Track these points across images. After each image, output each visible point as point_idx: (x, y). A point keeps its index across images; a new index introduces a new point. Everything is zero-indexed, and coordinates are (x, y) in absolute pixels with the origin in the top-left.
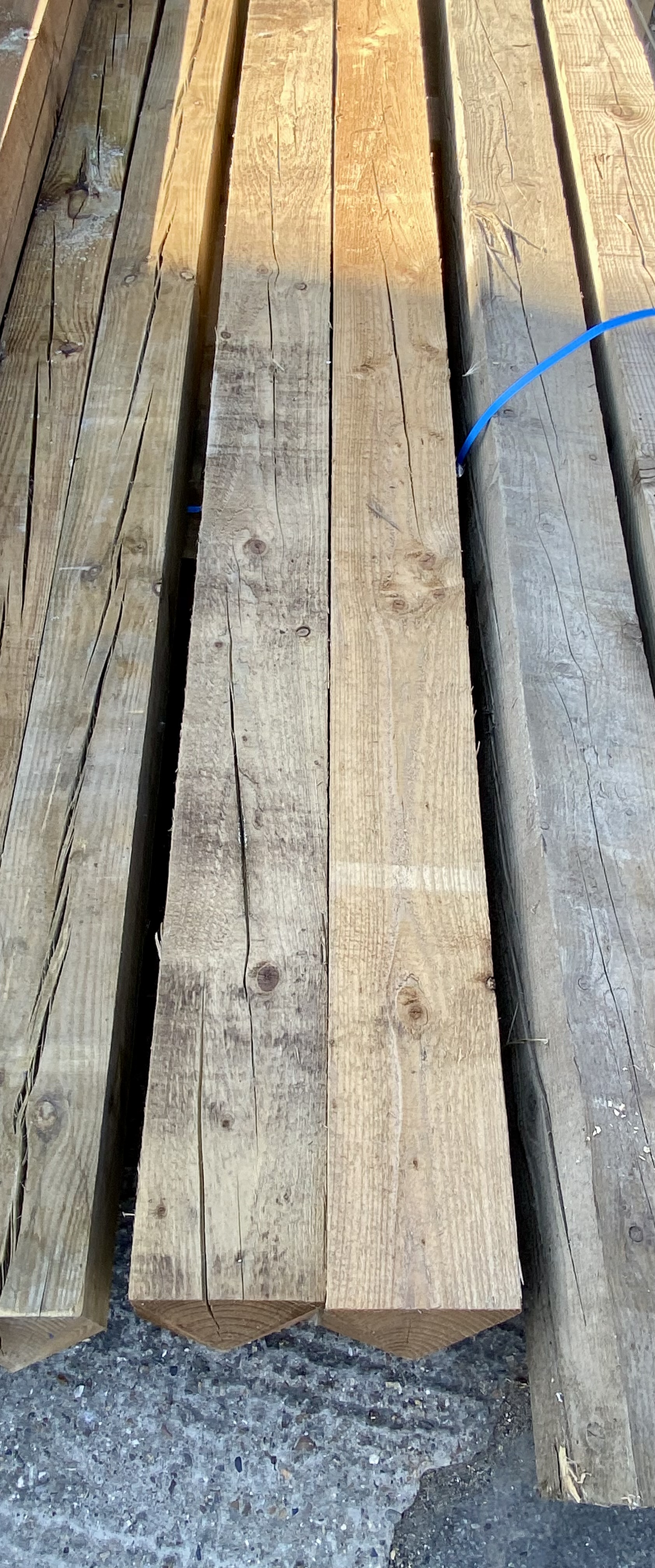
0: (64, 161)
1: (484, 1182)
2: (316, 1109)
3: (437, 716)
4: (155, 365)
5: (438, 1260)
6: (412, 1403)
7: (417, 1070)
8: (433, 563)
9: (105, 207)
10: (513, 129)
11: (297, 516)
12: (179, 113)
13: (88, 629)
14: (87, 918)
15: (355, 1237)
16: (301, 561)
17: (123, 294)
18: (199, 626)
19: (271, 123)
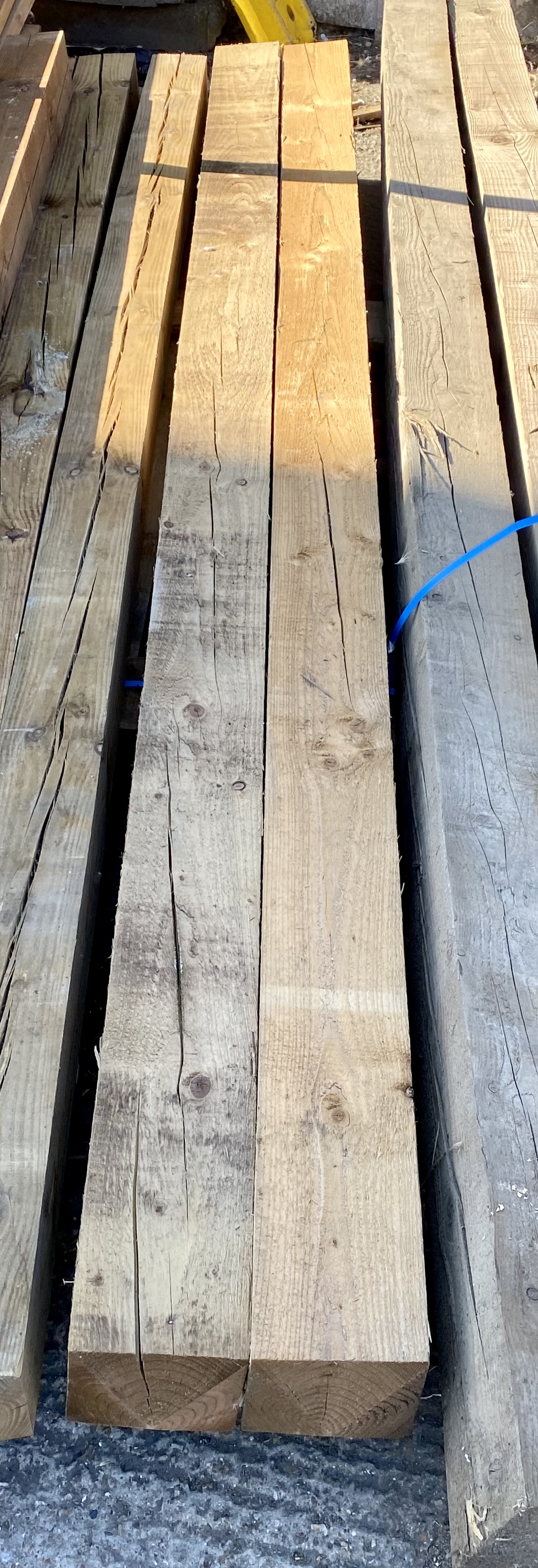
0: (10, 361)
1: (398, 1258)
2: (244, 1200)
3: (365, 860)
4: (100, 550)
5: (354, 1321)
6: (337, 1544)
7: (338, 1164)
8: (364, 727)
9: (50, 405)
10: (450, 340)
11: (234, 684)
12: (125, 319)
13: (31, 784)
14: (26, 1038)
15: (277, 1302)
16: (236, 724)
17: (69, 486)
18: (140, 780)
19: (215, 332)
